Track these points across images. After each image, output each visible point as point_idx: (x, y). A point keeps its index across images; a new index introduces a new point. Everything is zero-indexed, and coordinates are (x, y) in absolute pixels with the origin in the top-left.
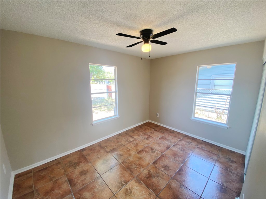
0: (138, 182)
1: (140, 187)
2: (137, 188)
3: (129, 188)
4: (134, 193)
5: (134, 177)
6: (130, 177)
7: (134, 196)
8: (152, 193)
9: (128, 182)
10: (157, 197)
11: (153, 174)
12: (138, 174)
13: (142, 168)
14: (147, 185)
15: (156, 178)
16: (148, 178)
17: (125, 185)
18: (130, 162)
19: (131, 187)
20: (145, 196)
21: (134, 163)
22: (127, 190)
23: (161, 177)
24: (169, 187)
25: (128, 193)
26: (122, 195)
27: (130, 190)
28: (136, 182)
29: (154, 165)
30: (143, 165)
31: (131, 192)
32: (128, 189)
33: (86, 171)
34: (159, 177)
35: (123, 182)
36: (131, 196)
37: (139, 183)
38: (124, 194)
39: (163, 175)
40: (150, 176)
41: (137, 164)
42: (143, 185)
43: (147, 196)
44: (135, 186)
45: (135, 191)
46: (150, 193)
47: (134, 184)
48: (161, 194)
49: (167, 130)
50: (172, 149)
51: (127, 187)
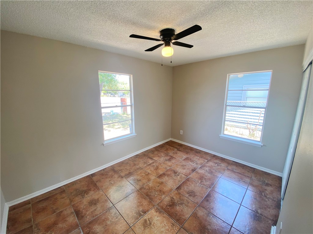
0: (158, 211)
1: (161, 217)
2: (157, 219)
3: (149, 219)
4: (154, 225)
5: (154, 206)
6: (149, 205)
7: (155, 228)
8: (175, 223)
9: (147, 211)
10: (182, 229)
11: (176, 201)
12: (158, 201)
13: (164, 194)
14: (169, 215)
15: (180, 206)
16: (170, 206)
17: (143, 215)
18: (149, 188)
19: (151, 217)
20: (167, 227)
21: (154, 190)
22: (145, 221)
23: (186, 205)
24: (195, 215)
25: (147, 224)
26: (140, 228)
27: (149, 221)
28: (156, 212)
29: (177, 191)
30: (164, 191)
31: (151, 223)
32: (147, 220)
33: (97, 200)
34: (184, 205)
35: (141, 211)
36: (151, 228)
37: (160, 212)
38: (143, 226)
39: (188, 203)
40: (172, 204)
41: (158, 190)
42: (165, 215)
43: (169, 227)
44: (155, 216)
45: (156, 222)
46: (173, 224)
47: (154, 214)
48: (186, 225)
49: (192, 149)
50: (198, 171)
51: (145, 218)
